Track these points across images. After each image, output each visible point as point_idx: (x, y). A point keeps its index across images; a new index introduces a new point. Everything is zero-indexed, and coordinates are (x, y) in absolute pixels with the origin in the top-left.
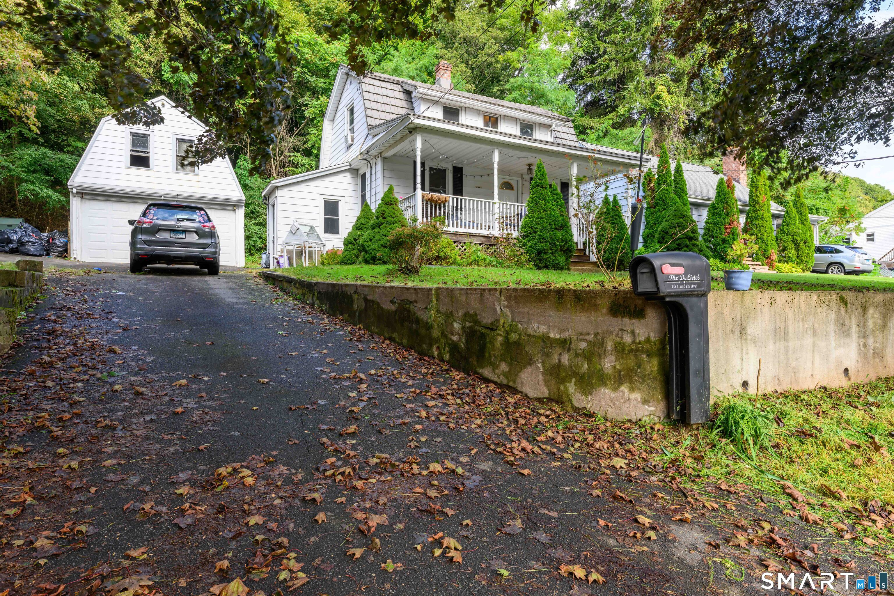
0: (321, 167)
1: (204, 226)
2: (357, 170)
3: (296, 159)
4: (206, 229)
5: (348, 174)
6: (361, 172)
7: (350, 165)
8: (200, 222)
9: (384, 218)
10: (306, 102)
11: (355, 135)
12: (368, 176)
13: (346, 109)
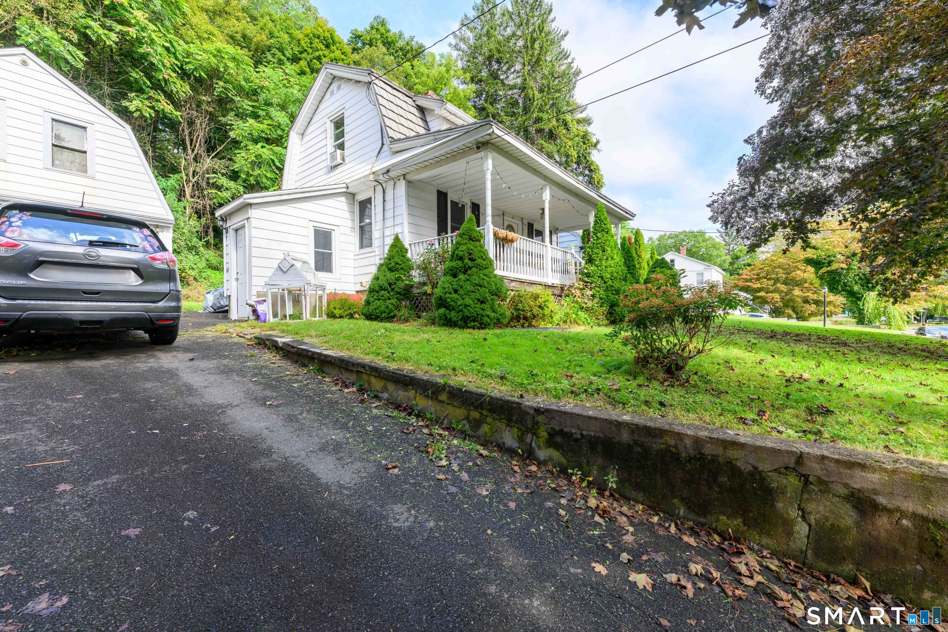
0: (284, 188)
1: (154, 259)
2: (354, 195)
3: (221, 181)
4: (158, 265)
5: (343, 199)
6: (361, 197)
7: (347, 188)
8: (145, 251)
9: (472, 260)
10: (229, 122)
11: (347, 152)
12: (377, 202)
13: (328, 122)
